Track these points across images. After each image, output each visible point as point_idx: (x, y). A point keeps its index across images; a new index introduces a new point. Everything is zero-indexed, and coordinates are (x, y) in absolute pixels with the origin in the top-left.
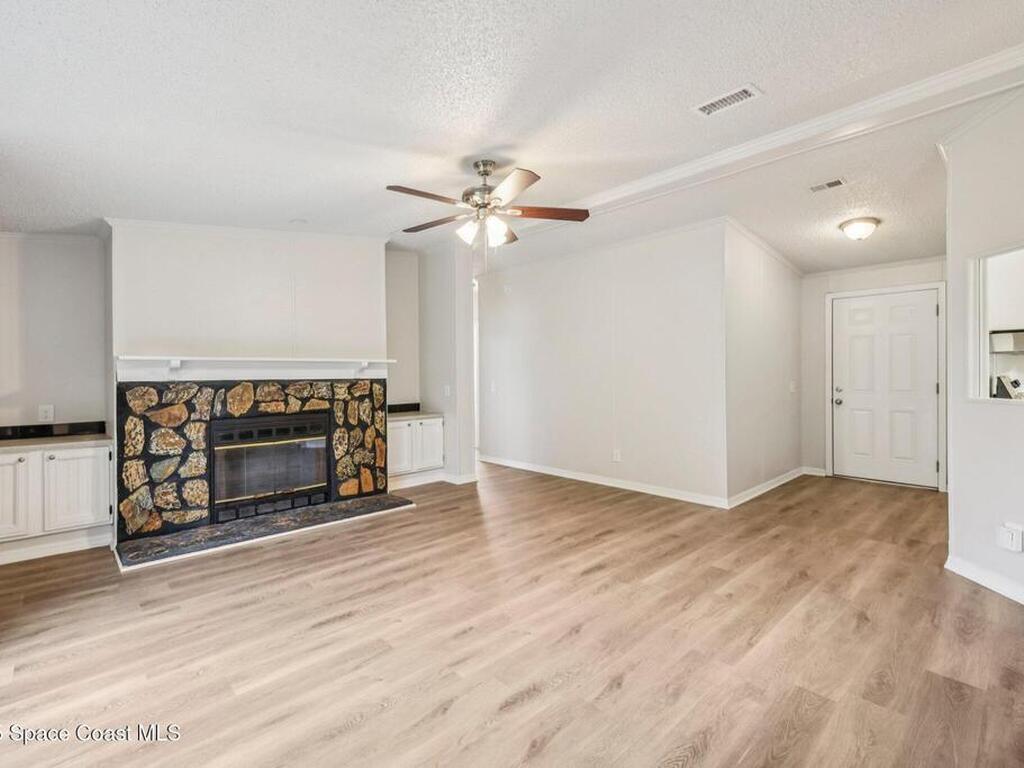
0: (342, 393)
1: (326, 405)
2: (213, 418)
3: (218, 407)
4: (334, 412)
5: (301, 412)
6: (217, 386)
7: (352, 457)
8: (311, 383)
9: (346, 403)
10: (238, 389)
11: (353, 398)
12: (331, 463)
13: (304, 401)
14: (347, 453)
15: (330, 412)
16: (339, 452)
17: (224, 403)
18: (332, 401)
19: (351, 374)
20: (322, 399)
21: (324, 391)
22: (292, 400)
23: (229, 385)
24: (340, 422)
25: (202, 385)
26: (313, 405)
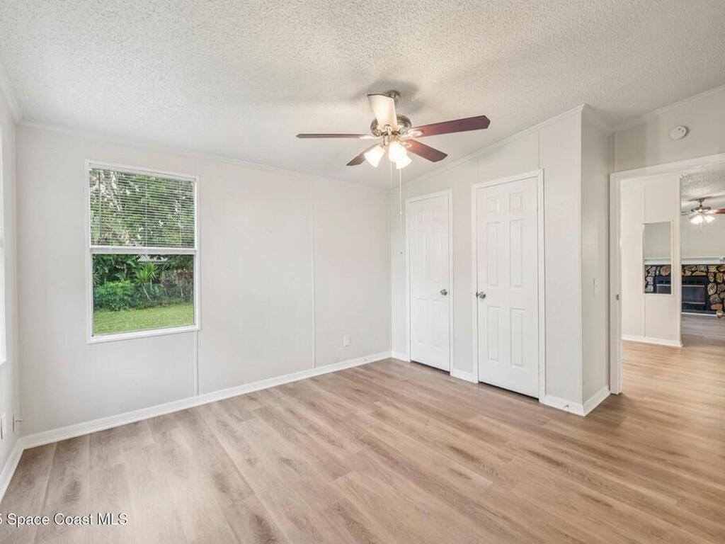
0: (713, 270)
1: (705, 274)
2: (656, 276)
3: (657, 272)
4: (708, 277)
5: (691, 276)
6: (657, 266)
7: (719, 295)
8: (696, 266)
9: (715, 274)
10: (665, 267)
11: (719, 272)
12: (707, 297)
13: (693, 272)
14: (716, 293)
15: (707, 276)
16: (711, 292)
17: (660, 271)
18: (707, 272)
19: (718, 262)
20: (702, 271)
21: (703, 269)
22: (687, 272)
23: (661, 266)
24: (712, 281)
25: (652, 266)
26: (698, 273)
